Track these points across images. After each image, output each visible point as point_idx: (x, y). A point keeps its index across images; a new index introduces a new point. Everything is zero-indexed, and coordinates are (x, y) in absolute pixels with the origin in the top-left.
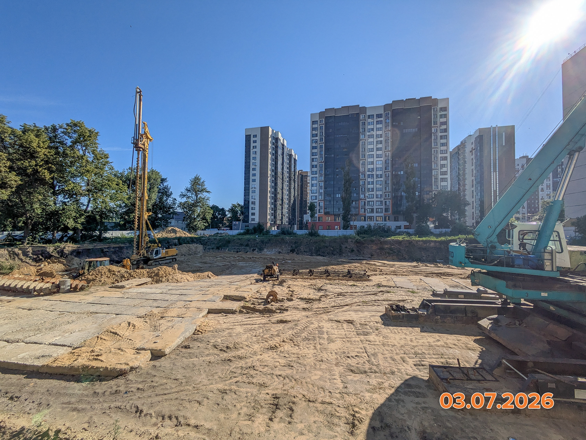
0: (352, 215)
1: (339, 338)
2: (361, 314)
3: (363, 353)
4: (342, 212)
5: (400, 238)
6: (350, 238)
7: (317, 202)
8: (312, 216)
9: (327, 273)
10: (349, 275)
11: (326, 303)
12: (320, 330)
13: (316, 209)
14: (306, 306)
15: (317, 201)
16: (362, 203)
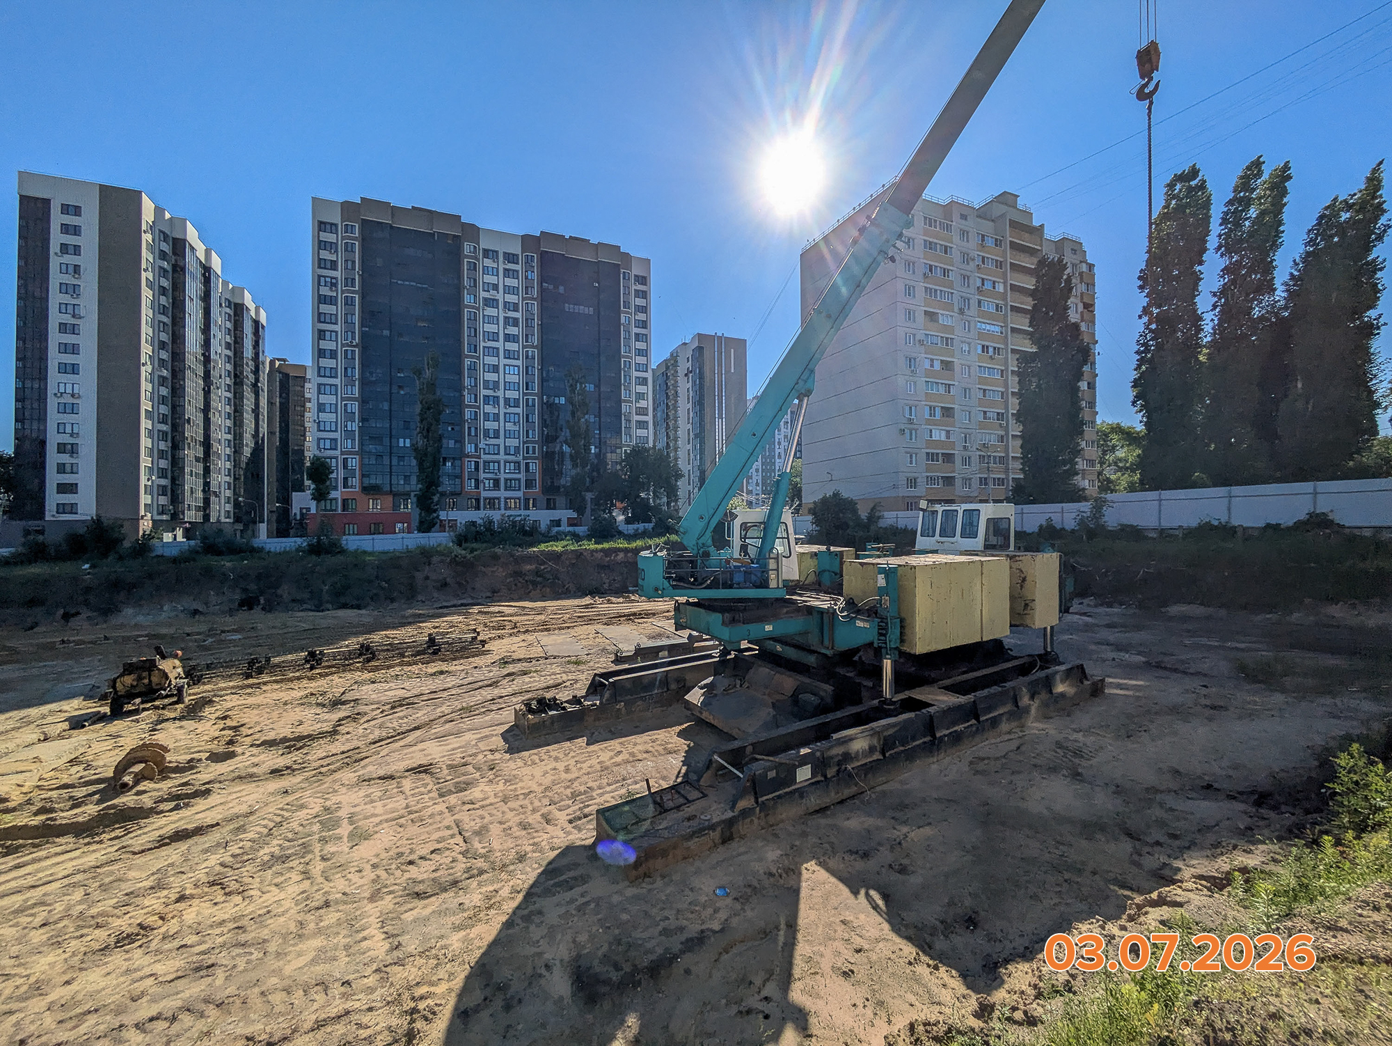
0: (443, 494)
1: (387, 821)
2: (454, 742)
3: (452, 836)
4: (415, 486)
5: (558, 547)
6: (440, 553)
7: (336, 458)
8: (320, 496)
9: (367, 654)
10: (433, 649)
11: (355, 735)
12: (328, 819)
13: (333, 476)
14: (281, 762)
15: (338, 453)
16: (469, 466)
